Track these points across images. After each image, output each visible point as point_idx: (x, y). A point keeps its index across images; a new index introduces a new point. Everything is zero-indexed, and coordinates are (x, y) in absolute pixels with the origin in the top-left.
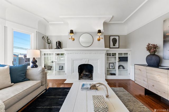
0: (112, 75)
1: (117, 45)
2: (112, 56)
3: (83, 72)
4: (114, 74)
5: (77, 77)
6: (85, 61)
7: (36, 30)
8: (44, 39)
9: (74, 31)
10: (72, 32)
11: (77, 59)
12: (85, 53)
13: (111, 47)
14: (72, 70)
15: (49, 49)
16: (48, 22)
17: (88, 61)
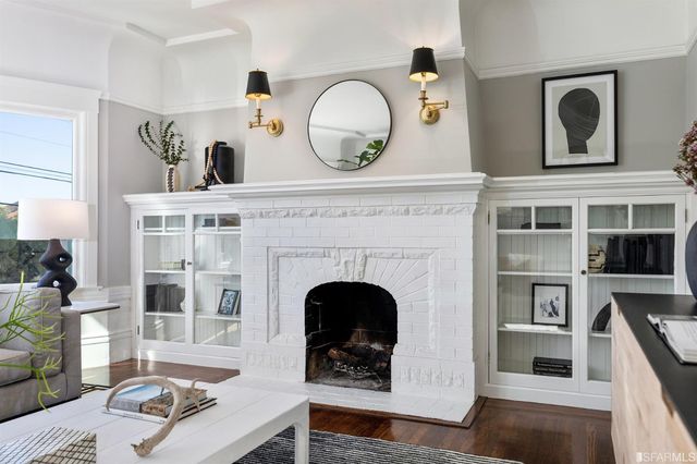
0: (541, 373)
1: (601, 143)
2: (539, 226)
3: (353, 339)
4: (563, 369)
5: (295, 366)
6: (343, 261)
7: (98, 95)
8: (147, 139)
9: (271, 79)
10: (258, 83)
11: (299, 251)
12: (340, 212)
13: (550, 161)
14: (272, 317)
15: (171, 191)
16: (165, 41)
17: (359, 260)
